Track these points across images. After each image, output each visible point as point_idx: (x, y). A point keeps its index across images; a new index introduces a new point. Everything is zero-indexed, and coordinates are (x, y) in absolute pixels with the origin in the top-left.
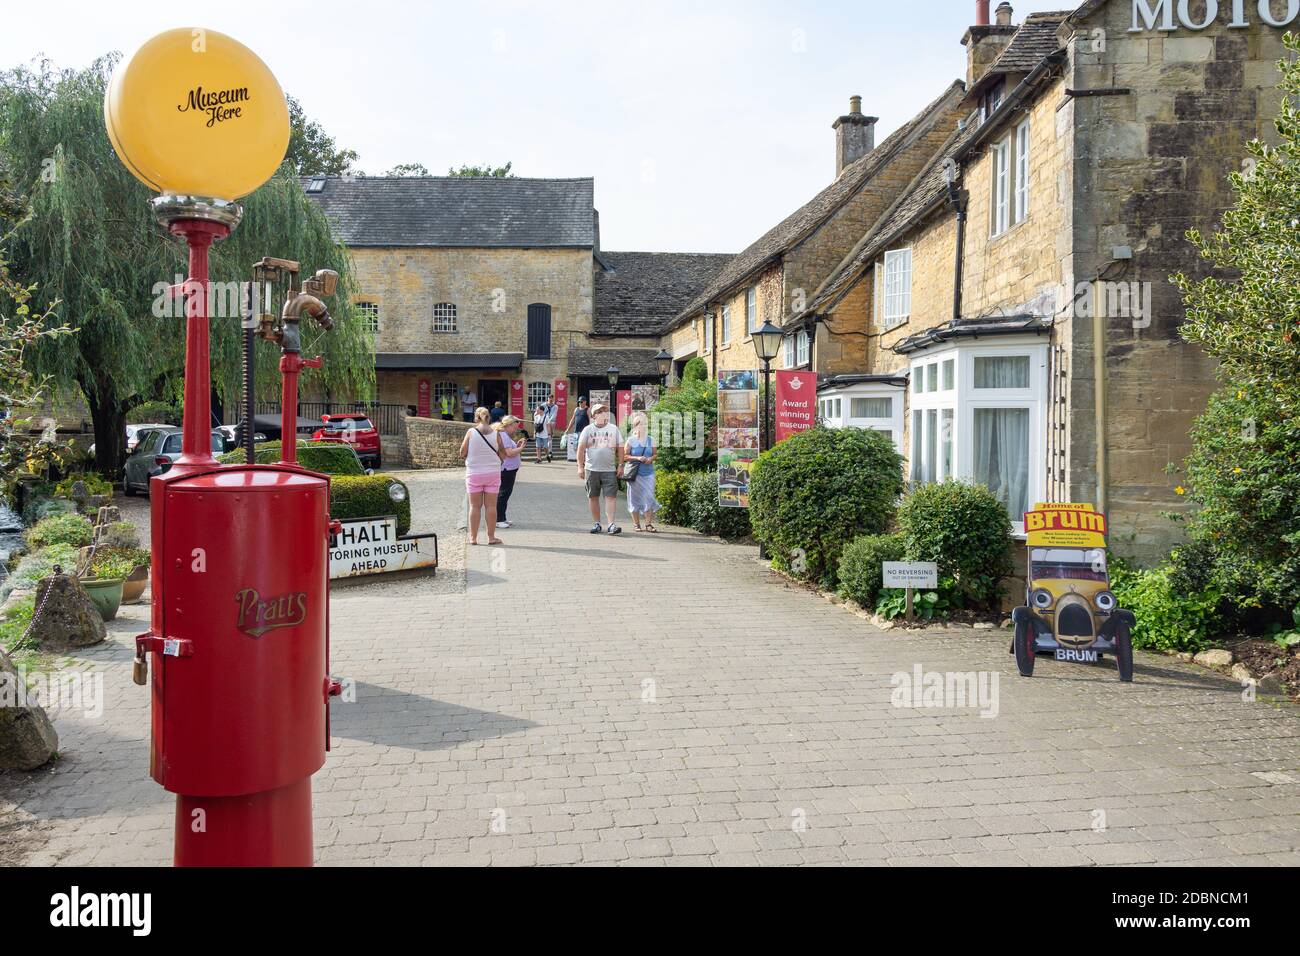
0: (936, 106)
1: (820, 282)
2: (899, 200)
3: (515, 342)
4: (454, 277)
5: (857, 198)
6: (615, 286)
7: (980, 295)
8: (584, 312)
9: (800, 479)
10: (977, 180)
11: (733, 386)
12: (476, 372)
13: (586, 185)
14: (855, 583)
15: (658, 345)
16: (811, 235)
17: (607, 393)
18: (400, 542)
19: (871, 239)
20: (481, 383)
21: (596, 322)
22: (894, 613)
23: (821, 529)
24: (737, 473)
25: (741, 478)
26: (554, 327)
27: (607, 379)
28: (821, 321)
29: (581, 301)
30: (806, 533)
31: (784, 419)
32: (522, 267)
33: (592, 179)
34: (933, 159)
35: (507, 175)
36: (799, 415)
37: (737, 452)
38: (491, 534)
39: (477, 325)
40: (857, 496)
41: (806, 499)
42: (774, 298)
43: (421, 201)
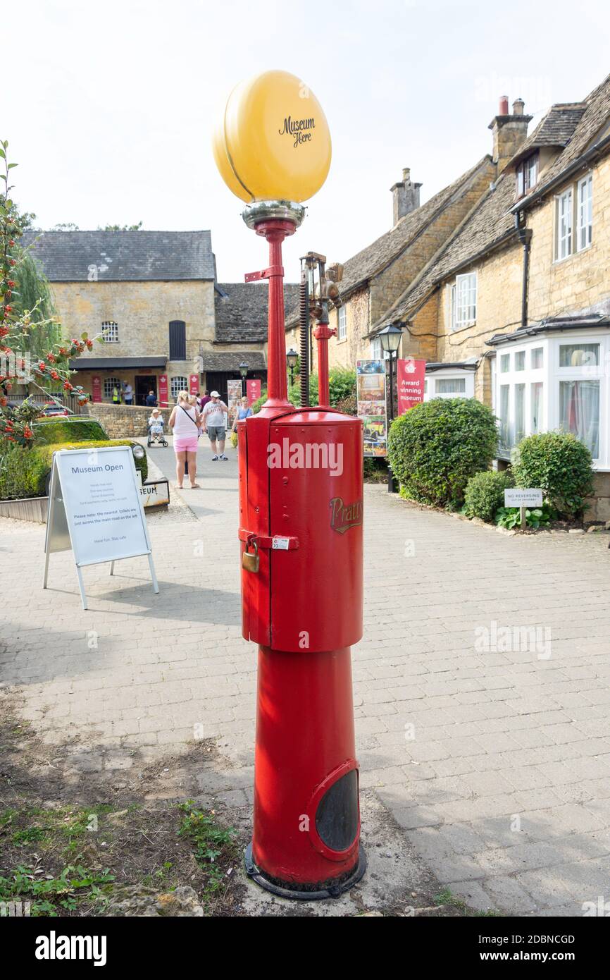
0: (472, 174)
1: (395, 300)
2: (448, 241)
3: (160, 349)
4: (115, 303)
5: (419, 239)
6: (229, 307)
7: (546, 303)
8: (209, 326)
9: (430, 434)
10: (539, 222)
11: (367, 371)
12: (132, 371)
13: (206, 235)
14: (480, 505)
15: (261, 349)
16: (388, 266)
17: (240, 382)
18: (144, 487)
19: (430, 269)
20: (137, 378)
21: (218, 333)
22: (513, 524)
23: (448, 469)
24: (371, 433)
25: (374, 435)
26: (188, 337)
27: (239, 372)
28: (404, 326)
29: (206, 318)
30: (437, 472)
31: (403, 394)
32: (164, 295)
33: (210, 231)
34: (471, 211)
35: (139, 230)
36: (414, 391)
37: (371, 418)
38: (192, 481)
39: (133, 336)
40: (473, 445)
41: (435, 448)
42: (362, 311)
43: (88, 248)
